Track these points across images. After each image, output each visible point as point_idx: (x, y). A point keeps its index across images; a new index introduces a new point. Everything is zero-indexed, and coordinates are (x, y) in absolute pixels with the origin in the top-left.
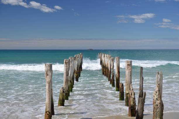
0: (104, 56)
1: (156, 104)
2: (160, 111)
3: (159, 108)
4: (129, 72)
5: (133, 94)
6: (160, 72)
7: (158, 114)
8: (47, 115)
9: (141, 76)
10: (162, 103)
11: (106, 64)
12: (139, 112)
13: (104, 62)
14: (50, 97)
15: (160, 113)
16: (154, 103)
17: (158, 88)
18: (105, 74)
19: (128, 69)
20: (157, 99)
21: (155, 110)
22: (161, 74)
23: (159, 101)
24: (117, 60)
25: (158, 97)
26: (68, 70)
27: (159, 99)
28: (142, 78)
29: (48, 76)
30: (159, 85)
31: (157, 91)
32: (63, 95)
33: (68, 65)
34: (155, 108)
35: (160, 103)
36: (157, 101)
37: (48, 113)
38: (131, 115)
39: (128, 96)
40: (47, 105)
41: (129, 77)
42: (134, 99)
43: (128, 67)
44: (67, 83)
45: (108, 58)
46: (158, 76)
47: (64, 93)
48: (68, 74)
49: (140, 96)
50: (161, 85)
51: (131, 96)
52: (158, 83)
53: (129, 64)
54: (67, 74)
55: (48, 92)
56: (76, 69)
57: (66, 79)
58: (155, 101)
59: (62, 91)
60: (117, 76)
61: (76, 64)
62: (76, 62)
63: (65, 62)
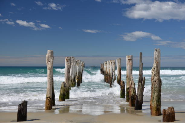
0: (106, 64)
1: (154, 80)
2: (158, 87)
3: (157, 84)
4: (130, 66)
5: (133, 84)
6: (158, 49)
7: (157, 89)
8: (48, 101)
9: (141, 61)
10: (160, 79)
11: (108, 71)
12: (138, 97)
13: (106, 69)
14: (51, 83)
15: (158, 89)
16: (152, 79)
17: (156, 64)
18: (106, 81)
19: (129, 63)
20: (155, 75)
21: (153, 86)
22: (159, 51)
23: (157, 77)
24: (118, 61)
25: (156, 73)
26: (69, 67)
27: (157, 75)
28: (141, 63)
29: (49, 62)
30: (156, 62)
31: (155, 68)
32: (64, 90)
33: (69, 63)
34: (153, 84)
35: (158, 79)
36: (155, 77)
37: (49, 98)
38: (131, 105)
39: (129, 90)
40: (48, 91)
41: (129, 71)
42: (135, 88)
43: (129, 61)
44: (68, 81)
45: (110, 64)
46: (156, 53)
47: (65, 88)
48: (70, 71)
49: (139, 81)
50: (159, 61)
51: (131, 86)
52: (156, 60)
53: (130, 58)
54: (68, 71)
55: (49, 78)
56: (77, 74)
57: (67, 76)
58: (153, 77)
59: (63, 85)
60: (118, 78)
61: (78, 69)
62: (78, 67)
63: (66, 59)
